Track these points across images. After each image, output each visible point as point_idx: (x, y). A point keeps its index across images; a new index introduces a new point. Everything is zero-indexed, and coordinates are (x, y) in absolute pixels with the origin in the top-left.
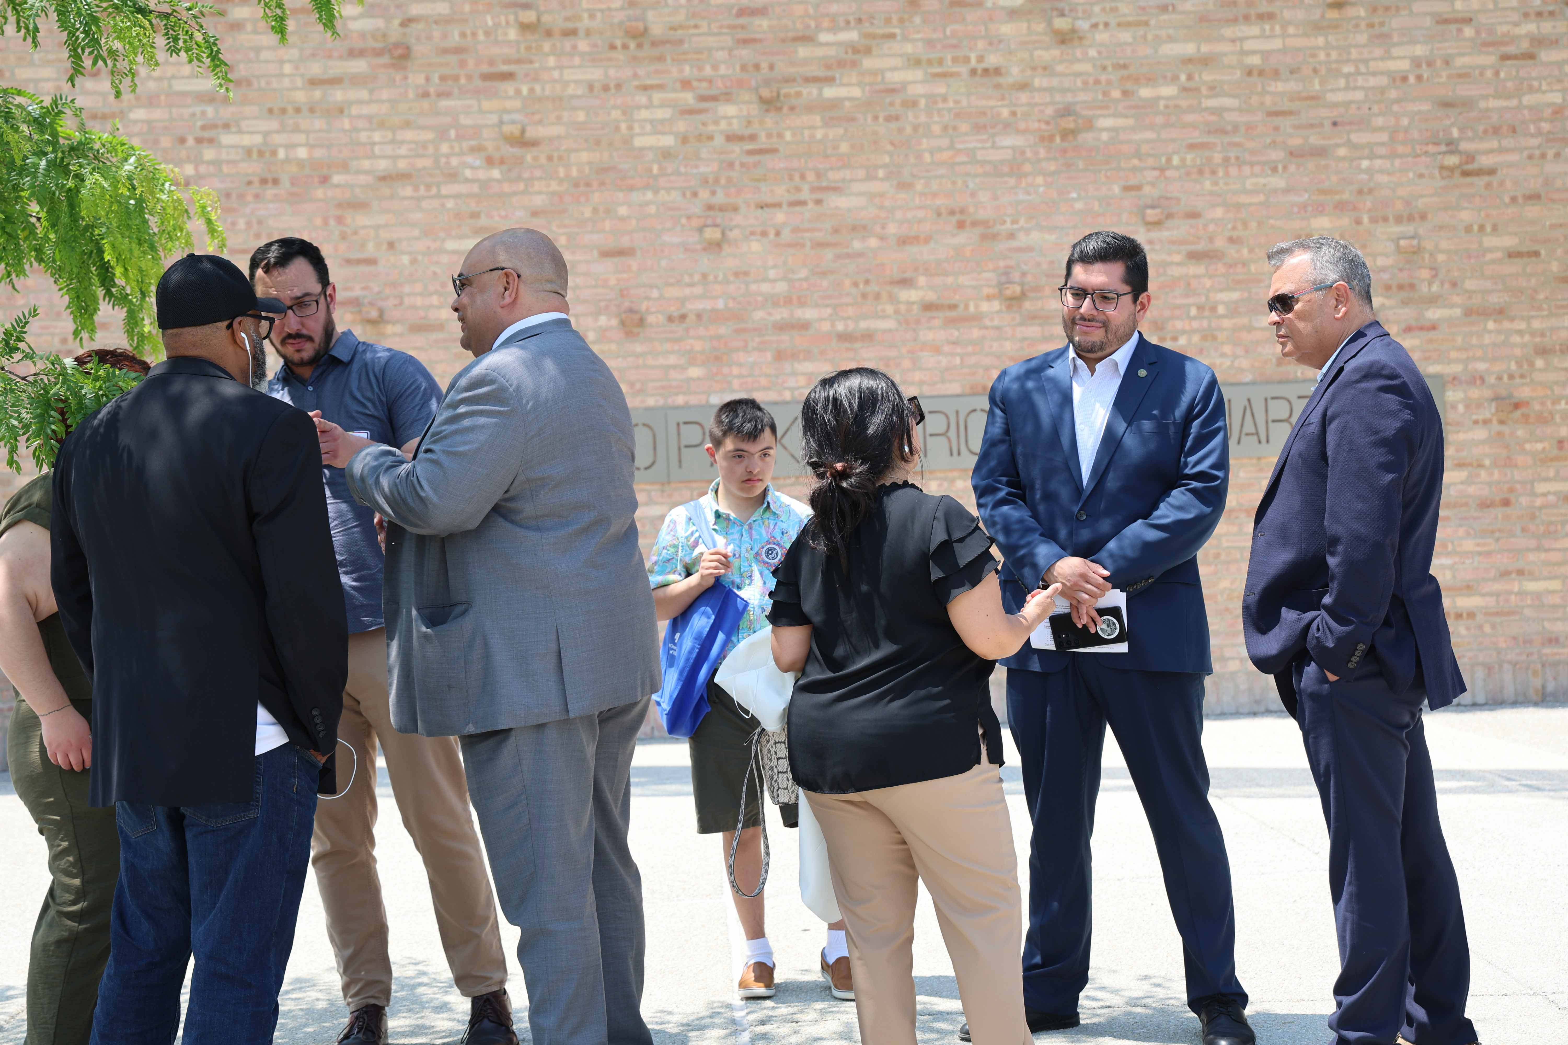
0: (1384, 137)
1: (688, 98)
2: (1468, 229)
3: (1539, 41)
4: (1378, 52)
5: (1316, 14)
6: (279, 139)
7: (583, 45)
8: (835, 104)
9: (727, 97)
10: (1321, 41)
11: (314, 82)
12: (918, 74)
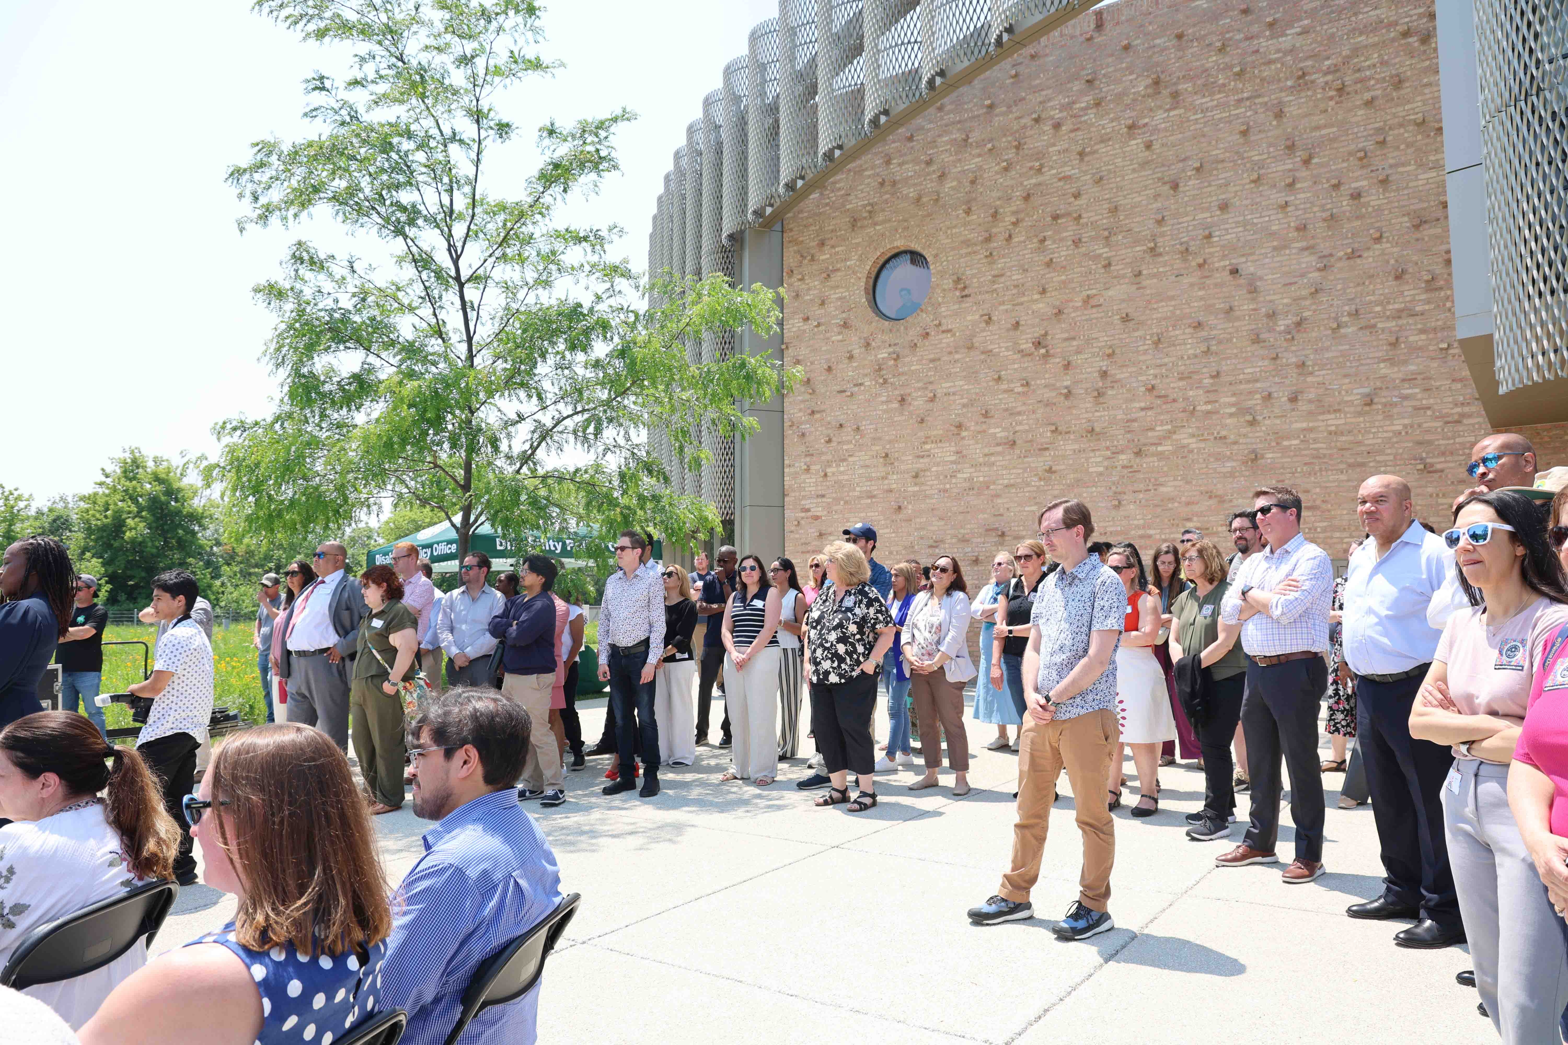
0: (1391, 457)
1: (1108, 453)
2: (1431, 496)
3: (1463, 415)
4: (1388, 423)
5: (1359, 409)
6: (975, 474)
7: (1072, 437)
8: (1162, 453)
9: (1122, 452)
10: (1361, 419)
11: (986, 455)
12: (1194, 440)
